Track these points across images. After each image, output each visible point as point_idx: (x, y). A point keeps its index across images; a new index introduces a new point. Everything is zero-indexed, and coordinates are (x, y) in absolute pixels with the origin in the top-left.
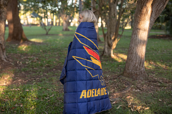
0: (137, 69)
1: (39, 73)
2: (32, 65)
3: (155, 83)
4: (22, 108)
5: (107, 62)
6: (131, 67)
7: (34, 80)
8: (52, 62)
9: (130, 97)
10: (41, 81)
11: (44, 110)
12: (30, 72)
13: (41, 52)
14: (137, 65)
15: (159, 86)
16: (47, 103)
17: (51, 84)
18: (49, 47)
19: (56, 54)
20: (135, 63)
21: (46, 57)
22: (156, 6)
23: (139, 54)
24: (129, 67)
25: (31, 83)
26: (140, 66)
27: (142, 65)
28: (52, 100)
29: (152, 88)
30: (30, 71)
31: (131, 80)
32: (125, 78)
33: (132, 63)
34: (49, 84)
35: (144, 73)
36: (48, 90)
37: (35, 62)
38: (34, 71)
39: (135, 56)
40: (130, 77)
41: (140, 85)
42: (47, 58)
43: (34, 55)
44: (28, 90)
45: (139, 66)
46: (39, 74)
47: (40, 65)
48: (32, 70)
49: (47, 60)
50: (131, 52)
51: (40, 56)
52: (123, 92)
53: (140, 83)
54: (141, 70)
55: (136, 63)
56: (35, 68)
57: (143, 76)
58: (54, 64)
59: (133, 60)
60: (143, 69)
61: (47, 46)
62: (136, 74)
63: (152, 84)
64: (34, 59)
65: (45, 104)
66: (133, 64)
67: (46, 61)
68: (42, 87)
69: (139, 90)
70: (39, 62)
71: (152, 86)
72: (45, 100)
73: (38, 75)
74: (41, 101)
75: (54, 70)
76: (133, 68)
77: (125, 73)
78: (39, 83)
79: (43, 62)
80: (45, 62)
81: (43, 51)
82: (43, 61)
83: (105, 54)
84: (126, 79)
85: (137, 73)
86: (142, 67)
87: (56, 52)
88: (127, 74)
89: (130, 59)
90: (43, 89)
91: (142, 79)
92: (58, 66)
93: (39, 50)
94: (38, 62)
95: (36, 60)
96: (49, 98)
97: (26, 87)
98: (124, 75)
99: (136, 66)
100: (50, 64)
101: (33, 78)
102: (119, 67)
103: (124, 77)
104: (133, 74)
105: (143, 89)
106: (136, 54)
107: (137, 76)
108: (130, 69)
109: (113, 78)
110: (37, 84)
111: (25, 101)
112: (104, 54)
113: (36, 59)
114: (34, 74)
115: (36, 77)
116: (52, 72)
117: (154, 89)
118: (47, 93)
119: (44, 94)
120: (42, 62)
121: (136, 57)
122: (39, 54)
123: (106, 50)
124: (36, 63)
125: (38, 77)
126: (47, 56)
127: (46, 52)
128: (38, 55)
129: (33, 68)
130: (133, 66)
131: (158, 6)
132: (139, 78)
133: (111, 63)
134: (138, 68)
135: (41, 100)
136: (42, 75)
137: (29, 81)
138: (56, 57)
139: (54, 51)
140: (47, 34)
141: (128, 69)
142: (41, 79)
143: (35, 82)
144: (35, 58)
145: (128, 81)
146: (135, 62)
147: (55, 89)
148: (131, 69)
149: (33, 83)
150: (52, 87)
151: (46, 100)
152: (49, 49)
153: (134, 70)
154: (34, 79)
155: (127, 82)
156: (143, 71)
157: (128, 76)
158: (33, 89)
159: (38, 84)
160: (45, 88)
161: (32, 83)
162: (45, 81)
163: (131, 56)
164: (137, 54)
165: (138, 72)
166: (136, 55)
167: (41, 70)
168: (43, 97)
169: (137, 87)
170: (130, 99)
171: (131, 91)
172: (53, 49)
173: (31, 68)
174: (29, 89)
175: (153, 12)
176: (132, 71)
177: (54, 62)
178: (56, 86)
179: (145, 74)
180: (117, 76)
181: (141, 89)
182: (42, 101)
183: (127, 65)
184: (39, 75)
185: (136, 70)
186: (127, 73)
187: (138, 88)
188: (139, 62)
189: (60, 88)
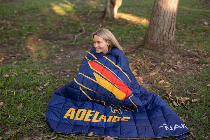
0: (165, 38)
1: (19, 45)
2: (7, 34)
3: (191, 58)
4: (4, 109)
5: (112, 27)
6: (156, 35)
7: (13, 58)
8: (34, 29)
9: (163, 81)
10: (25, 59)
11: (40, 111)
12: (5, 45)
13: (16, 14)
14: (164, 32)
15: (198, 63)
16: (42, 97)
17: (40, 64)
18: (26, 6)
19: (38, 17)
20: (161, 30)
21: (24, 21)
24: (152, 36)
25: (9, 62)
26: (169, 34)
27: (172, 32)
28: (48, 92)
29: (190, 66)
30: (5, 43)
31: (157, 55)
32: (148, 51)
33: (157, 29)
34: (37, 62)
35: (173, 44)
36: (39, 73)
37: (10, 29)
38: (11, 42)
39: (162, 19)
40: (155, 50)
41: (171, 62)
42: (26, 22)
43: (7, 19)
44: (7, 76)
45: (167, 35)
46: (18, 47)
47: (18, 34)
48: (7, 41)
49: (27, 25)
50: (157, 13)
51: (16, 19)
52: (151, 74)
53: (170, 58)
54: (170, 39)
55: (163, 30)
56: (11, 38)
57: (172, 48)
58: (38, 31)
59: (159, 25)
60: (172, 38)
61: (24, 5)
62: (163, 45)
63: (188, 59)
64: (8, 25)
65: (38, 99)
66: (159, 31)
67: (26, 27)
68: (29, 70)
69: (173, 71)
70: (16, 29)
71: (188, 63)
72: (37, 92)
73: (18, 49)
74: (31, 94)
75: (39, 40)
76: (160, 37)
77: (146, 44)
78: (21, 62)
79: (22, 29)
80: (24, 28)
81: (19, 13)
82: (21, 27)
83: (107, 16)
84: (150, 53)
85: (165, 43)
86: (171, 35)
87: (38, 14)
88: (151, 46)
89: (155, 23)
90: (30, 73)
91: (172, 52)
92: (44, 34)
93: (13, 11)
94: (13, 29)
95: (10, 26)
96: (43, 88)
97: (4, 71)
98: (146, 46)
99: (163, 34)
100: (33, 32)
101: (11, 53)
102: (130, 34)
103: (146, 50)
104: (159, 46)
105: (177, 68)
107: (164, 48)
108: (155, 39)
109: (129, 51)
110: (19, 63)
111: (6, 95)
112: (105, 15)
113: (11, 24)
114: (11, 47)
115: (15, 53)
116: (38, 43)
117: (192, 66)
118: (38, 78)
119: (34, 81)
120: (20, 29)
121: (164, 20)
122: (14, 17)
123: (109, 10)
124: (12, 30)
125: (18, 52)
126: (25, 19)
127: (24, 14)
128: (13, 19)
129: (8, 38)
130: (158, 33)
132: (167, 51)
133: (118, 28)
134: (166, 36)
135: (32, 92)
136: (24, 49)
137: (6, 59)
138: (39, 21)
139: (34, 12)
141: (152, 39)
142: (23, 55)
143: (15, 60)
144: (9, 23)
145: (154, 56)
146: (162, 28)
147: (49, 71)
148: (157, 38)
149: (13, 63)
150: (43, 68)
151: (39, 91)
152: (27, 9)
153: (160, 40)
154: (12, 55)
155: (153, 58)
156: (173, 40)
157: (151, 48)
158: (14, 73)
159: (20, 65)
160: (33, 71)
161: (11, 63)
162: (30, 58)
163: (156, 20)
165: (167, 43)
166: (164, 17)
167: (21, 41)
168: (33, 87)
169: (169, 65)
170: (164, 85)
171: (162, 72)
172: (32, 9)
173: (5, 38)
174: (9, 73)
176: (158, 41)
177: (38, 28)
178: (49, 66)
179: (175, 46)
180: (134, 48)
181: (175, 68)
182: (34, 94)
183: (150, 33)
184: (20, 48)
185: (163, 40)
186: (150, 44)
187: (170, 67)
188: (168, 28)
189: (55, 69)
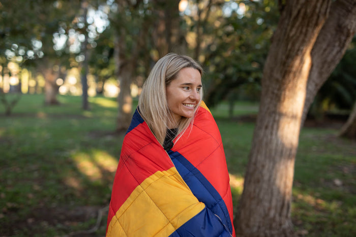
6: (256, 219)
8: (23, 197)
14: (272, 213)
18: (14, 148)
19: (33, 171)
20: (266, 209)
21: (6, 179)
22: (322, 51)
23: (278, 182)
24: (249, 220)
26: (280, 216)
27: (286, 212)
33: (258, 207)
39: (267, 188)
42: (10, 182)
50: (256, 177)
54: (283, 226)
55: (269, 209)
59: (261, 200)
60: (287, 224)
66: (262, 210)
75: (30, 221)
76: (263, 223)
85: (274, 235)
86: (285, 218)
89: (252, 196)
99: (269, 217)
106: (271, 182)
108: (254, 225)
116: (26, 230)
121: (270, 190)
130: (260, 215)
131: (325, 50)
134: (274, 221)
140: (8, 114)
146: (267, 204)
148: (257, 224)
153: (264, 228)
156: (288, 228)
163: (255, 189)
164: (274, 183)
165: (277, 234)
166: (269, 185)
175: (314, 68)
176: (260, 230)
183: (244, 214)
185: (271, 228)
188: (279, 205)
